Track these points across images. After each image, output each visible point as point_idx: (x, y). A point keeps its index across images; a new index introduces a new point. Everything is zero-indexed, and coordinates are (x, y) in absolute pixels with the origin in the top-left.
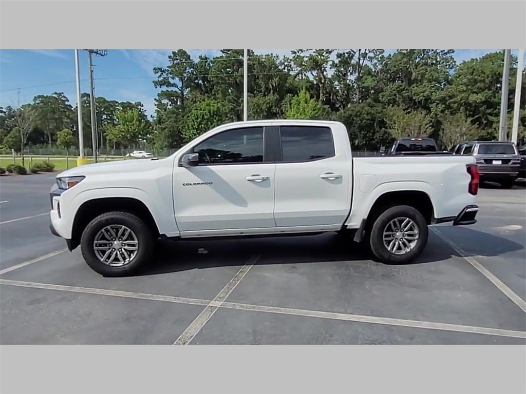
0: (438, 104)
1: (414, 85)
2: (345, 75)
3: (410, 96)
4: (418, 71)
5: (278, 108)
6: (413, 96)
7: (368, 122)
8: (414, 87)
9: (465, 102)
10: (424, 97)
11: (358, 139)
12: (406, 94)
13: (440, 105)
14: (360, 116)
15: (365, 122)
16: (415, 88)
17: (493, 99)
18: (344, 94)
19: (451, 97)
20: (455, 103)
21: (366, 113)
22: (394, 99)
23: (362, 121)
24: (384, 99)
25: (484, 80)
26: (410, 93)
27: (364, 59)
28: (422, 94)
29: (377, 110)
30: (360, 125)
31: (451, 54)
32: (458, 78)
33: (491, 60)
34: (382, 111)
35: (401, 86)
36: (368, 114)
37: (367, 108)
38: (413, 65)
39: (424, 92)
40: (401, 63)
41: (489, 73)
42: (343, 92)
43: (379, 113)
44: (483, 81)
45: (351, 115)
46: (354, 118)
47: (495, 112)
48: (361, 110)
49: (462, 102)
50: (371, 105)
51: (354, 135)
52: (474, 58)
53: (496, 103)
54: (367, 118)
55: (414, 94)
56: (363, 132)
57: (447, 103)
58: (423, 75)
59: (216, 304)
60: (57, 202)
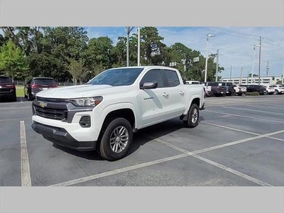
0: (83, 58)
1: (70, 47)
2: (26, 35)
3: (68, 52)
4: (71, 40)
6: (70, 53)
7: (47, 65)
9: (95, 59)
10: (76, 54)
11: (41, 74)
14: (41, 61)
15: (45, 65)
16: (71, 49)
17: (105, 58)
19: (88, 56)
20: (90, 58)
22: (59, 53)
23: (43, 64)
24: (54, 53)
29: (51, 58)
30: (41, 67)
31: (86, 34)
32: (90, 46)
33: (102, 40)
34: (54, 59)
35: (63, 47)
36: (46, 60)
37: (45, 57)
38: (68, 36)
39: (75, 51)
40: (62, 34)
41: (102, 46)
42: (26, 45)
43: (52, 60)
44: (100, 50)
45: (35, 60)
46: (38, 62)
47: (106, 64)
48: (41, 58)
50: (47, 55)
51: (38, 72)
52: (95, 38)
53: (106, 60)
54: (46, 62)
56: (44, 71)
57: (87, 58)
58: (74, 42)
59: (190, 154)
60: (81, 117)
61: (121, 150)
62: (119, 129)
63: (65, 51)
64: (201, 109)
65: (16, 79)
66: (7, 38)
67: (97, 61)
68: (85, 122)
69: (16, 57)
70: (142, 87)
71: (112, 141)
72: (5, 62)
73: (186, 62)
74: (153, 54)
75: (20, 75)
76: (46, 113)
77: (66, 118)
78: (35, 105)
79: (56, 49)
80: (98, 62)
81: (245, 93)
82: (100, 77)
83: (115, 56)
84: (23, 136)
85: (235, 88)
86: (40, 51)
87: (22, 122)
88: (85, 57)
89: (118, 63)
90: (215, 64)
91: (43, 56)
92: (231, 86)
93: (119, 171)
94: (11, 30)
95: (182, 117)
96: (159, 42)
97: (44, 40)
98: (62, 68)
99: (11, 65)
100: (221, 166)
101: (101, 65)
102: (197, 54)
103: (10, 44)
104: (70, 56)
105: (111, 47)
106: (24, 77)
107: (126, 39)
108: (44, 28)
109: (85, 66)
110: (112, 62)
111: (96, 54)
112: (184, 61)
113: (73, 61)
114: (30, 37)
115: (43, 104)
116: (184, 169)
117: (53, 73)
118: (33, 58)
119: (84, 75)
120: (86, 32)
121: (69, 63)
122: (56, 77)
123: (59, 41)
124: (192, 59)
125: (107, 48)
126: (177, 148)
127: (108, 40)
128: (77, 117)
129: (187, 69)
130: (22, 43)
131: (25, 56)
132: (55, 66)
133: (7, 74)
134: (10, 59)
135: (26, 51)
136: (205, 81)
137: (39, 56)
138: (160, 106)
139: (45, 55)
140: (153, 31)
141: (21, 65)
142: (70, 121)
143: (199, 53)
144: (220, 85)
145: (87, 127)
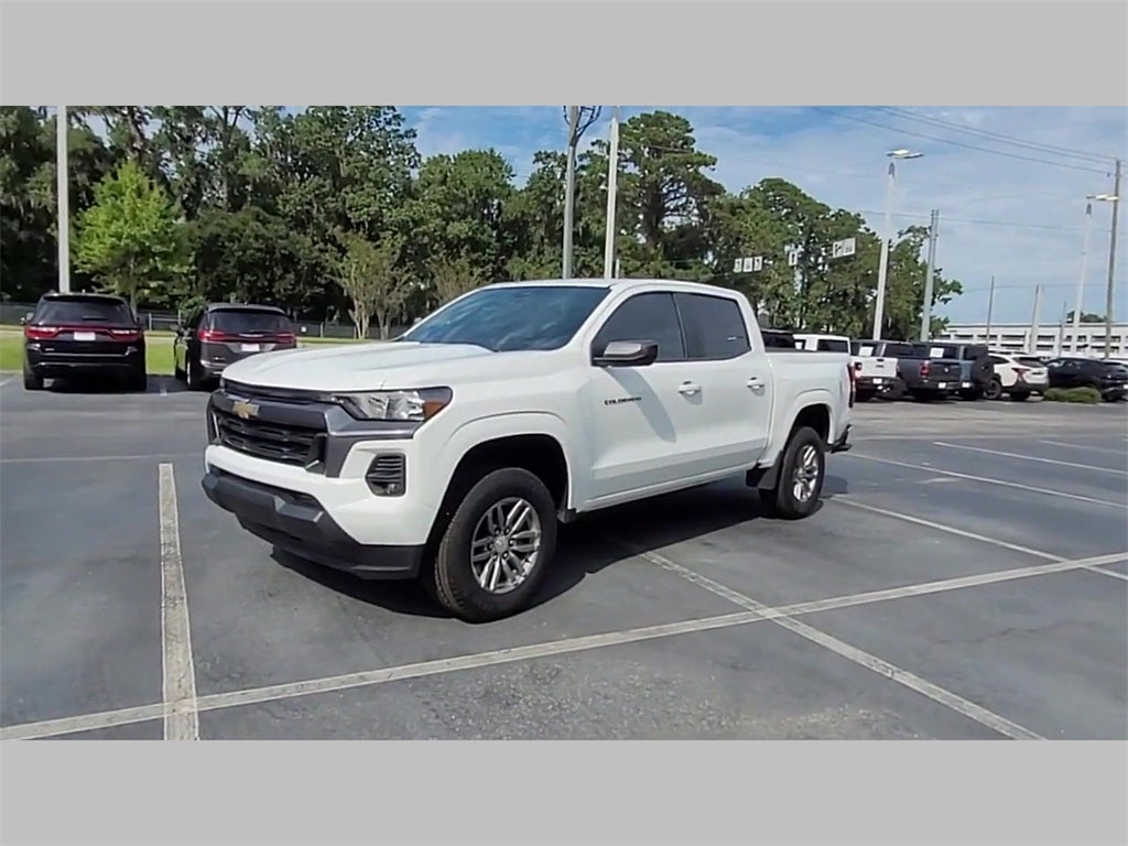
0: (395, 233)
1: (348, 189)
2: (189, 140)
3: (341, 210)
4: (355, 162)
5: (15, 194)
6: (348, 212)
7: (259, 254)
8: (347, 193)
9: (440, 236)
10: (369, 215)
11: (235, 291)
12: (333, 205)
13: (399, 235)
14: (240, 241)
15: (252, 255)
16: (350, 196)
17: (479, 235)
18: (188, 184)
19: (416, 223)
20: (424, 234)
21: (253, 235)
22: (307, 211)
23: (244, 252)
24: (287, 209)
25: (465, 198)
26: (340, 204)
27: (237, 114)
28: (366, 209)
29: (276, 231)
30: (240, 262)
31: (412, 140)
32: (427, 187)
33: (472, 164)
34: (288, 235)
35: (323, 186)
36: (257, 238)
37: (254, 224)
38: (342, 147)
39: (369, 206)
40: (320, 139)
41: (472, 187)
42: (188, 179)
43: (281, 238)
44: (464, 200)
45: (219, 236)
46: (226, 244)
47: (483, 258)
48: (241, 227)
49: (436, 234)
50: (261, 218)
51: (226, 282)
52: (444, 154)
53: (484, 242)
54: (256, 245)
55: (350, 208)
56: (248, 277)
57: (412, 233)
58: (365, 170)
59: (770, 613)
60: (373, 456)
61: (510, 585)
62: (507, 509)
63: (331, 204)
64: (835, 449)
65: (144, 306)
66: (119, 153)
67: (449, 245)
68: (387, 476)
69: (150, 223)
70: (598, 356)
71: (479, 550)
72: (110, 241)
73: (804, 257)
74: (671, 222)
75: (160, 291)
76: (253, 439)
77: (322, 458)
78: (218, 410)
79: (296, 194)
80: (453, 247)
81: (1039, 389)
82: (457, 310)
83: (519, 226)
84: (169, 517)
85: (998, 368)
86: (236, 203)
87: (166, 470)
88: (403, 227)
89: (532, 254)
90: (924, 267)
91: (246, 220)
92: (981, 358)
93: (498, 657)
94: (136, 123)
95: (756, 474)
96: (697, 176)
97: (255, 161)
98: (316, 268)
99: (128, 253)
100: (878, 665)
101: (463, 261)
102: (848, 224)
103: (129, 174)
104: (347, 225)
105: (507, 191)
106: (174, 298)
107: (563, 161)
108: (254, 116)
109: (400, 263)
110: (507, 251)
111: (448, 219)
112: (794, 253)
113: (357, 243)
114: (204, 149)
115: (246, 408)
116: (734, 667)
117: (279, 286)
118: (211, 229)
119: (397, 299)
120: (412, 133)
121: (343, 251)
122: (290, 301)
123: (306, 165)
124: (828, 246)
125: (489, 194)
126: (723, 591)
127: (494, 163)
128: (359, 458)
129: (807, 286)
130: (171, 170)
131: (182, 220)
132: (290, 261)
133: (115, 287)
134: (127, 230)
135: (183, 202)
136: (877, 337)
137: (234, 220)
138: (665, 430)
139: (257, 217)
140: (672, 131)
141: (165, 256)
142: (335, 473)
143: (858, 221)
144: (937, 353)
145: (393, 494)
